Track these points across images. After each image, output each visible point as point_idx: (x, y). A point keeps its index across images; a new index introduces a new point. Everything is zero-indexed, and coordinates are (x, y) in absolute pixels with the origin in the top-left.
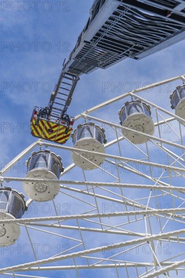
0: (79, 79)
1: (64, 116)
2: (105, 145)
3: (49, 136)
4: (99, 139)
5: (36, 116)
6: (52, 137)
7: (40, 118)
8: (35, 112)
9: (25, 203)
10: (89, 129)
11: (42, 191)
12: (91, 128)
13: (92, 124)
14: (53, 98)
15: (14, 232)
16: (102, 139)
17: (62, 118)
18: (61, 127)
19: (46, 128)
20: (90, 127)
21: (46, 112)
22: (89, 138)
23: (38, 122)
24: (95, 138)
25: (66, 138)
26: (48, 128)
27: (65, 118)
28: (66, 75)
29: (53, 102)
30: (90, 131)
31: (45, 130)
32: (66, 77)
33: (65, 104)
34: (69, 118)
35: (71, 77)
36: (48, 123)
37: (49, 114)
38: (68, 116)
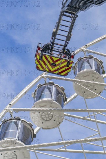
0: (77, 16)
1: (65, 51)
2: (104, 76)
3: (52, 70)
4: (98, 70)
5: (39, 52)
6: (56, 71)
7: (44, 53)
8: (39, 49)
9: (33, 131)
10: (88, 62)
11: (48, 119)
12: (91, 60)
13: (91, 57)
14: (54, 34)
15: (25, 157)
16: (101, 71)
17: (63, 52)
18: (63, 60)
19: (49, 62)
20: (89, 60)
21: (48, 48)
22: (89, 69)
23: (42, 57)
24: (94, 69)
25: (68, 71)
26: (51, 62)
27: (66, 53)
28: (65, 13)
29: (55, 39)
30: (89, 63)
31: (48, 65)
32: (65, 15)
33: (65, 40)
34: (69, 52)
35: (70, 15)
36: (51, 57)
37: (51, 50)
38: (68, 50)
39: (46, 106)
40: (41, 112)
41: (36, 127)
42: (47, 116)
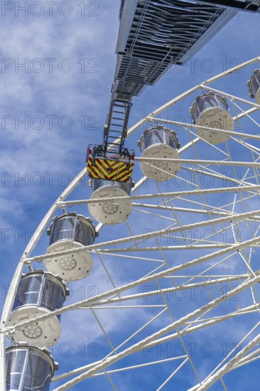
0: (132, 104)
1: (123, 150)
2: (179, 151)
3: (109, 176)
5: (91, 156)
6: (112, 177)
7: (96, 157)
8: (90, 152)
9: (94, 229)
10: (157, 134)
11: (112, 212)
13: (160, 128)
14: (106, 131)
15: (86, 262)
17: (120, 152)
18: (121, 164)
19: (104, 167)
20: (158, 131)
23: (94, 162)
25: (129, 175)
26: (107, 167)
27: (124, 153)
28: (117, 103)
29: (108, 137)
30: (158, 136)
31: (103, 170)
32: (117, 105)
33: (121, 137)
34: (128, 152)
35: (123, 104)
36: (105, 161)
37: (105, 150)
38: (126, 150)
39: (107, 195)
40: (102, 204)
41: (97, 223)
42: (110, 208)
